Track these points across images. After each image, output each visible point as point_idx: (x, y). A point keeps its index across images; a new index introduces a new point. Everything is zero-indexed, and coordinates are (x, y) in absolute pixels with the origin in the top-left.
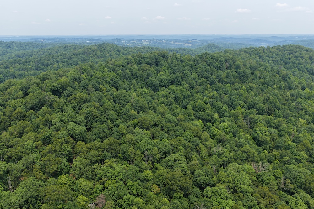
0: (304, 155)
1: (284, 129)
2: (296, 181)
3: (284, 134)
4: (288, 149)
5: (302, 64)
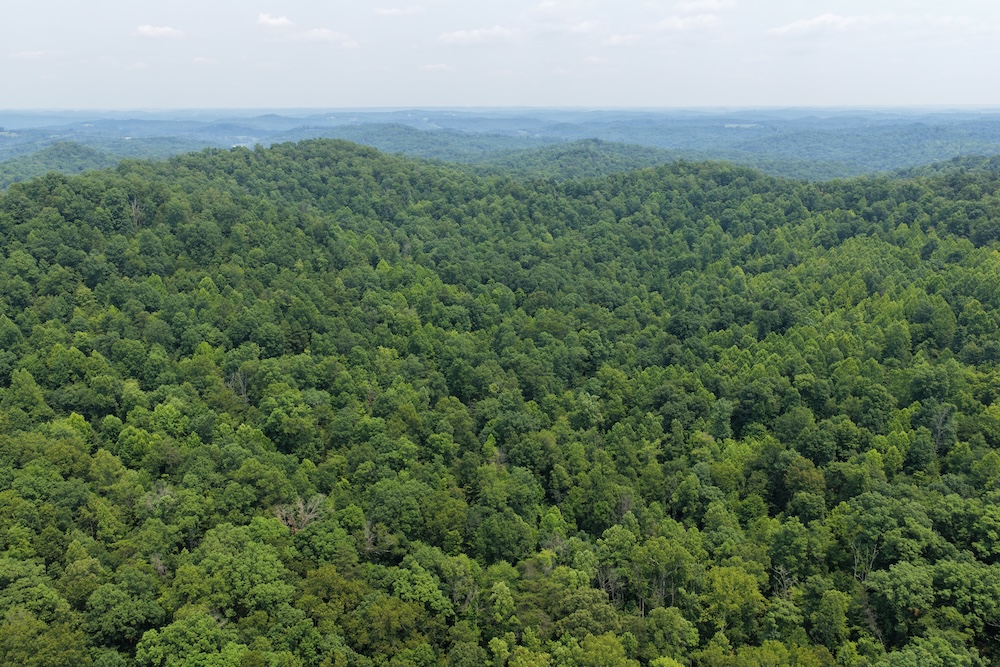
0: (408, 444)
1: (345, 385)
2: (401, 522)
3: (347, 400)
4: (366, 439)
5: (359, 193)
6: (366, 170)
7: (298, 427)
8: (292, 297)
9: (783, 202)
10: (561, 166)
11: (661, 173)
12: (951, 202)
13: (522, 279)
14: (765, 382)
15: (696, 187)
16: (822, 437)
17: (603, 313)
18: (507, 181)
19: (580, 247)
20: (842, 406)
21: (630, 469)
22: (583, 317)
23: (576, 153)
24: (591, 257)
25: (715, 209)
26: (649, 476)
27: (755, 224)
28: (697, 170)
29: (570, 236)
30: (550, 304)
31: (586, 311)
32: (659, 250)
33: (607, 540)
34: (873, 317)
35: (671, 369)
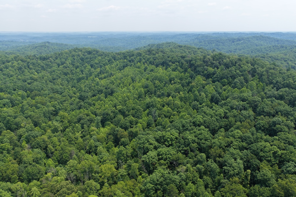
9: (107, 58)
10: (37, 51)
11: (70, 52)
12: (149, 56)
13: (28, 88)
14: (109, 110)
15: (82, 55)
16: (126, 122)
17: (57, 96)
18: (18, 56)
19: (47, 76)
20: (130, 113)
21: (73, 142)
22: (51, 98)
23: (42, 46)
24: (51, 79)
25: (88, 61)
26: (79, 143)
27: (100, 65)
28: (81, 50)
29: (43, 73)
30: (40, 95)
31: (52, 96)
32: (73, 75)
33: (68, 165)
34: (134, 88)
35: (81, 110)
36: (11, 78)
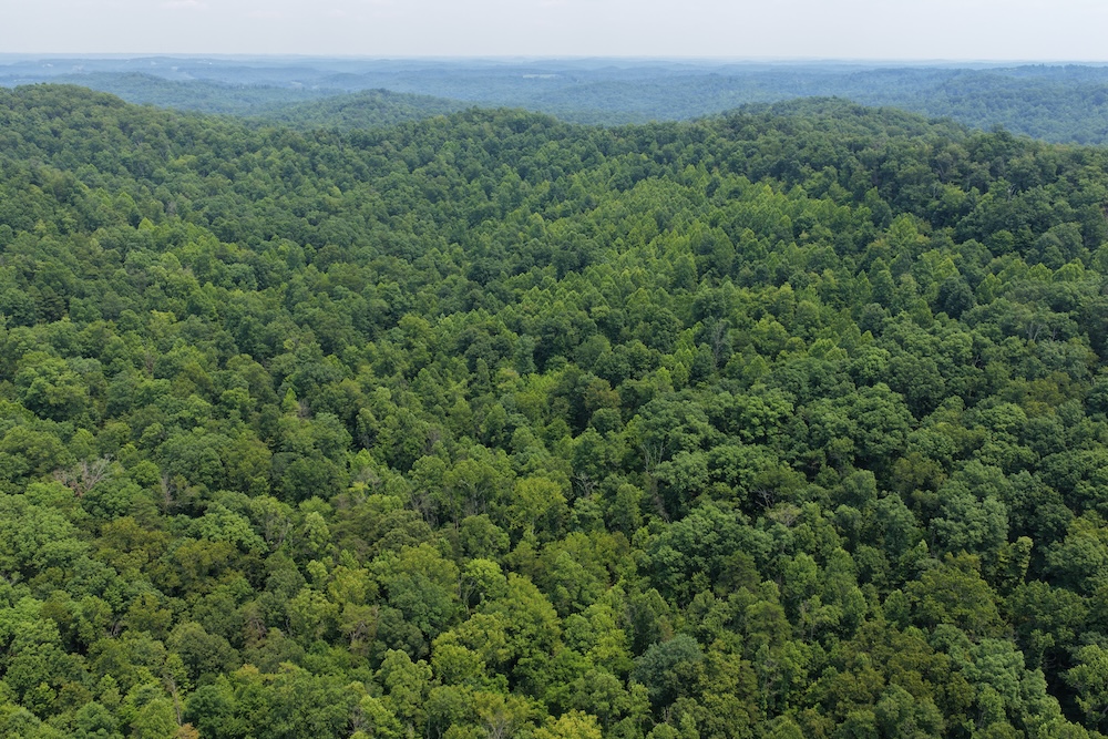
0: (199, 401)
1: (117, 351)
2: (201, 474)
3: (122, 366)
4: (150, 401)
6: (110, 121)
7: (67, 396)
8: (37, 262)
9: (578, 148)
10: (345, 118)
11: (454, 121)
12: (732, 143)
13: (310, 234)
14: (563, 316)
15: (492, 135)
16: (617, 360)
17: (400, 264)
18: (284, 131)
19: (372, 201)
20: (635, 332)
21: (438, 407)
22: (381, 270)
23: (360, 104)
24: (385, 210)
25: (511, 157)
26: (458, 414)
27: (552, 171)
28: (492, 117)
29: (360, 189)
30: (344, 259)
31: (383, 263)
32: (457, 201)
33: (418, 470)
34: (664, 254)
35: (474, 313)
36: (260, 202)
